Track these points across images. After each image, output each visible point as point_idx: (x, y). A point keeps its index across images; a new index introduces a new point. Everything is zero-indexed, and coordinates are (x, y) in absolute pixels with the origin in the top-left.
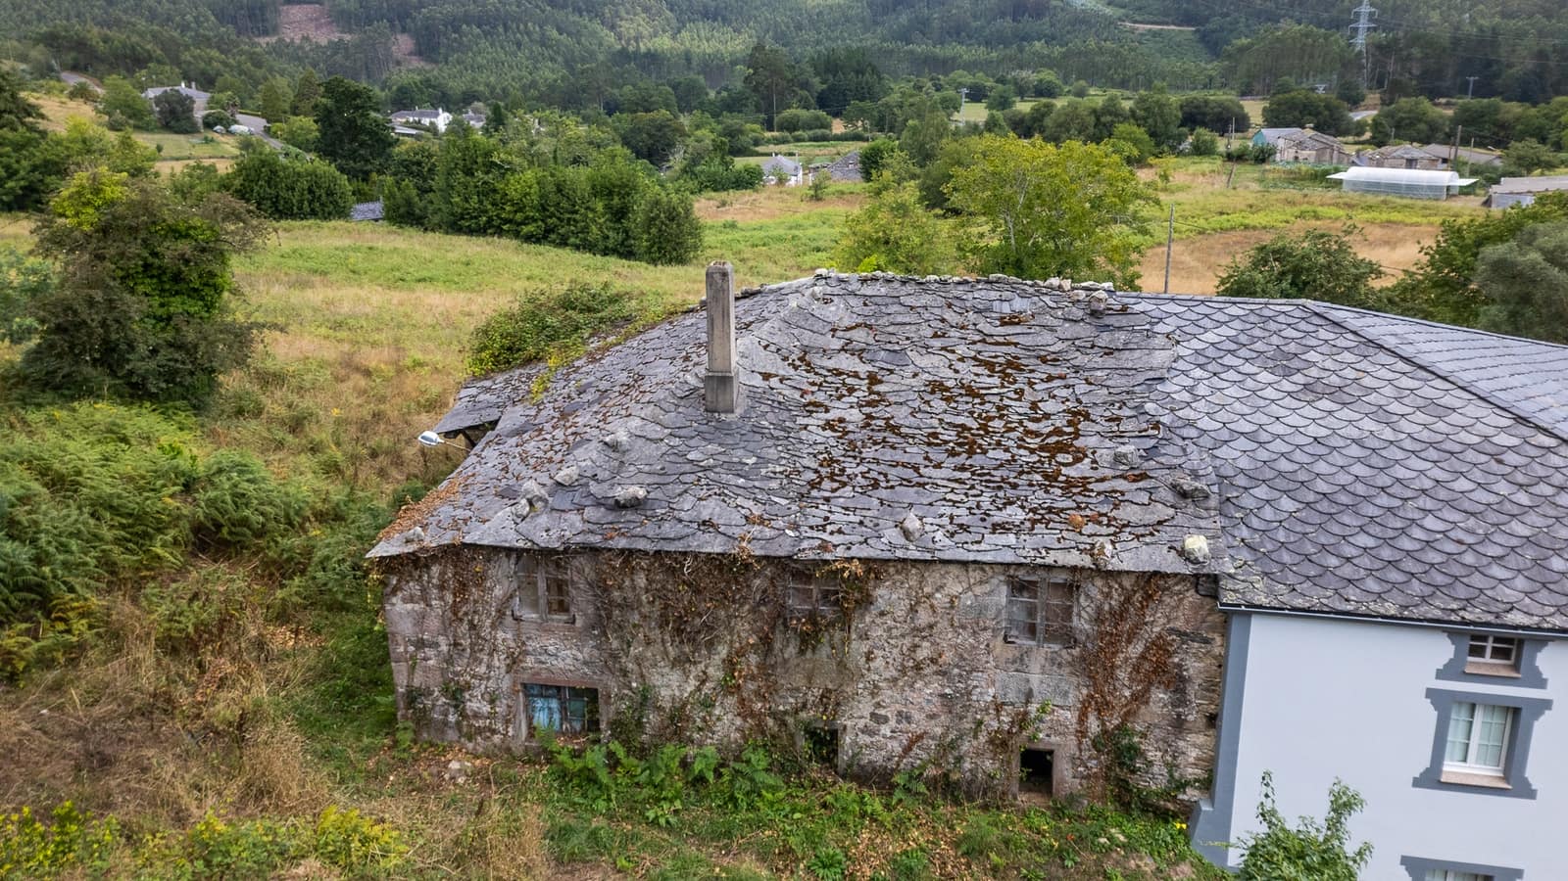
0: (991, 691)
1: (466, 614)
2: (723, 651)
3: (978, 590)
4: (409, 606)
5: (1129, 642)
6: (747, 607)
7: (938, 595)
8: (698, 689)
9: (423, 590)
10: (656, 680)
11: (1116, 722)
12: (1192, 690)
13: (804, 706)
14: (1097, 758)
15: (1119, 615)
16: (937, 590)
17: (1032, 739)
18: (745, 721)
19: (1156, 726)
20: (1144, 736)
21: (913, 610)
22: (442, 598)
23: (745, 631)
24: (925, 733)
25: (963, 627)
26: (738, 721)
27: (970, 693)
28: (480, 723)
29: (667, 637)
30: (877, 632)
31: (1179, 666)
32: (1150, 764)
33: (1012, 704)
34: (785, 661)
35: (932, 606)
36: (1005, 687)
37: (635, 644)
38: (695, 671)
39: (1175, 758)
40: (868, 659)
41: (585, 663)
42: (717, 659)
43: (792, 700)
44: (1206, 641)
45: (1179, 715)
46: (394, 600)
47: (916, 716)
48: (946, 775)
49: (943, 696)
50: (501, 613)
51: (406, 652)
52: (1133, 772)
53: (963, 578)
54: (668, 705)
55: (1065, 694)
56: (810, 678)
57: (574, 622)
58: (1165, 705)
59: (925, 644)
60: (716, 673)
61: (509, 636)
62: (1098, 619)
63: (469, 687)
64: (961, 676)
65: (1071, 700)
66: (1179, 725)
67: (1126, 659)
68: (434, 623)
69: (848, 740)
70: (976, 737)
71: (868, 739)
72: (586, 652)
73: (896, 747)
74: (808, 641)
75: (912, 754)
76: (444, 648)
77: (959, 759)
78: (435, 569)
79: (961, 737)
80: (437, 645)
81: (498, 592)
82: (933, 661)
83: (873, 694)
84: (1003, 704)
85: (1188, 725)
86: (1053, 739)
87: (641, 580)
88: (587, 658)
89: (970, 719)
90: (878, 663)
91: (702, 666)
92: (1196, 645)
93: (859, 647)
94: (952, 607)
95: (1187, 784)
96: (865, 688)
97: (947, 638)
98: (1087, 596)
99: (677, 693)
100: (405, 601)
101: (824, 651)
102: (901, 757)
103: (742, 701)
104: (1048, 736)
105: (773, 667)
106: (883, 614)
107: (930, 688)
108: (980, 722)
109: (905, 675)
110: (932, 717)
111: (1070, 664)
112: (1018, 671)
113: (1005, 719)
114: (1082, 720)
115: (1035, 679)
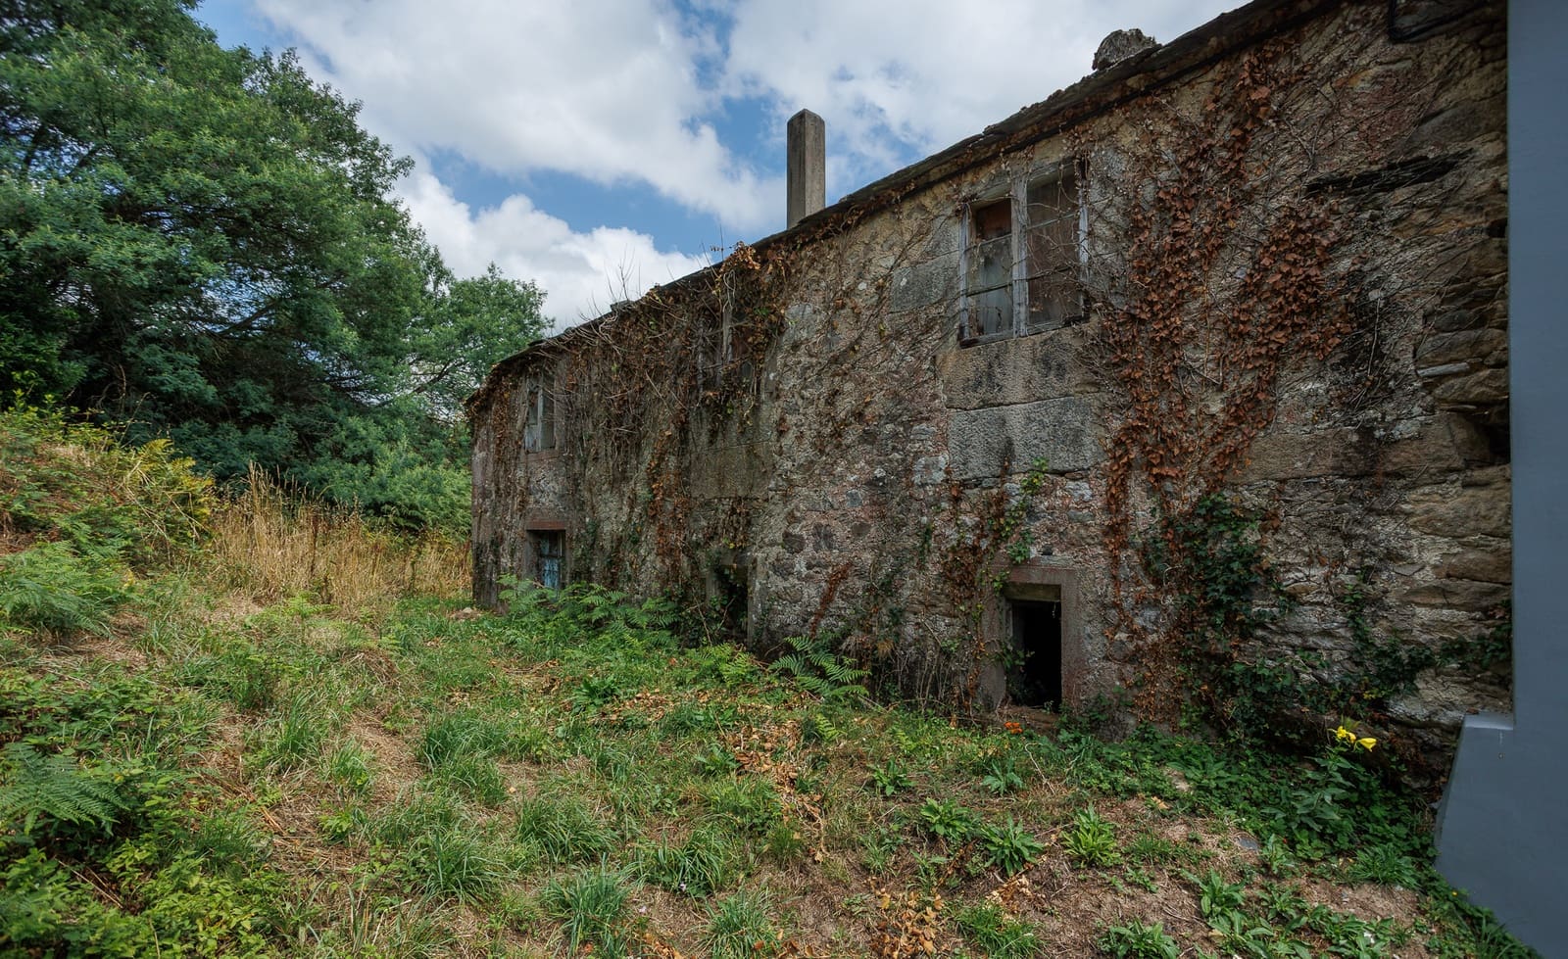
0: (943, 459)
2: (648, 457)
3: (915, 252)
4: (481, 454)
5: (1208, 261)
6: (667, 383)
7: (862, 287)
8: (629, 518)
9: (489, 434)
10: (601, 511)
11: (1195, 493)
13: (715, 530)
14: (1156, 603)
16: (860, 277)
17: (1017, 560)
18: (663, 562)
20: (1268, 520)
21: (831, 325)
22: (494, 440)
23: (665, 420)
24: (850, 564)
25: (898, 336)
26: (658, 564)
27: (909, 471)
29: (609, 448)
30: (790, 382)
33: (978, 483)
34: (699, 458)
35: (854, 310)
36: (965, 445)
37: (589, 464)
38: (628, 492)
39: (1367, 576)
40: (781, 433)
41: (560, 497)
42: (643, 470)
43: (704, 523)
45: (1366, 431)
46: (476, 449)
47: (841, 532)
49: (872, 483)
50: (520, 447)
51: (478, 504)
53: (893, 237)
54: (608, 546)
55: (1076, 439)
56: (721, 482)
57: (554, 446)
58: (1322, 413)
59: (848, 386)
60: (642, 491)
61: (522, 473)
62: (1133, 229)
63: (503, 539)
64: (895, 435)
65: (1089, 453)
67: (1207, 312)
68: (490, 469)
69: (758, 586)
70: (921, 567)
71: (780, 584)
72: (562, 483)
73: (811, 594)
75: (833, 608)
76: (494, 496)
77: (897, 616)
78: (494, 408)
79: (899, 569)
80: (491, 493)
81: (519, 422)
82: (859, 416)
83: (786, 497)
84: (964, 484)
85: (1397, 458)
86: (1059, 558)
88: (561, 491)
89: (911, 528)
90: (791, 438)
91: (632, 484)
92: (1401, 196)
93: (771, 413)
94: (881, 301)
95: (1421, 663)
96: (776, 488)
97: (876, 364)
98: (1104, 182)
99: (615, 527)
101: (734, 428)
102: (819, 616)
103: (662, 531)
104: (1048, 552)
105: (688, 470)
106: (795, 347)
107: (856, 470)
108: (927, 532)
109: (822, 452)
110: (860, 530)
111: (1083, 359)
112: (985, 404)
113: (969, 520)
114: (1115, 502)
115: (1016, 416)
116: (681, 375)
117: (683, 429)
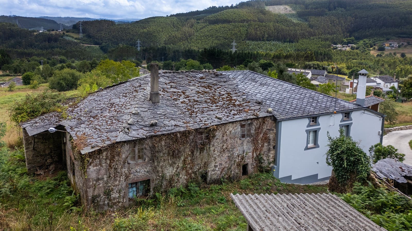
0: (237, 152)
1: (113, 166)
2: (182, 158)
3: (235, 128)
4: (95, 168)
5: (261, 134)
6: (189, 144)
7: (228, 132)
8: (176, 171)
9: (100, 161)
10: (166, 172)
11: (258, 153)
12: (271, 141)
13: (200, 168)
14: (255, 163)
15: (259, 128)
16: (228, 131)
17: (245, 162)
18: (187, 176)
19: (266, 152)
20: (263, 155)
21: (223, 136)
22: (106, 163)
23: (188, 151)
25: (232, 138)
26: (186, 177)
28: (115, 201)
29: (169, 158)
30: (216, 144)
31: (269, 137)
32: (264, 160)
33: (241, 154)
34: (197, 157)
35: (227, 135)
36: (240, 151)
37: (161, 162)
38: (176, 166)
39: (269, 157)
40: (214, 151)
41: (147, 172)
42: (181, 161)
43: (198, 167)
44: (273, 130)
45: (269, 148)
46: (90, 167)
47: (223, 163)
48: (229, 176)
49: (228, 156)
50: (124, 163)
51: (93, 184)
52: (262, 163)
53: (232, 126)
56: (202, 160)
57: (145, 161)
58: (267, 146)
59: (225, 144)
60: (181, 165)
61: (126, 169)
62: (256, 130)
63: (112, 190)
64: (232, 150)
65: (251, 150)
66: (269, 150)
67: (260, 138)
68: (103, 171)
69: (210, 174)
71: (213, 172)
72: (149, 168)
73: (219, 172)
74: (202, 150)
75: (222, 173)
76: (105, 179)
77: (231, 172)
78: (104, 154)
79: (231, 166)
80: (103, 178)
81: (124, 156)
82: (226, 148)
83: (215, 160)
84: (239, 155)
85: (271, 150)
86: (248, 160)
87: (163, 143)
88: (148, 170)
89: (233, 161)
90: (216, 152)
91: (177, 164)
92: (271, 131)
93: (212, 149)
94: (230, 134)
95: (271, 163)
96: (213, 159)
97: (229, 141)
98: (254, 125)
99: (171, 174)
100: (94, 167)
101: (205, 151)
102: (220, 175)
103: (187, 171)
104: (247, 160)
105: (194, 159)
106: (217, 139)
107: (226, 155)
108: (235, 161)
109: (221, 153)
110: (226, 162)
111: (251, 142)
112: (242, 146)
113: (240, 158)
114: (253, 154)
115: (245, 147)
116: (192, 143)
117: (192, 152)
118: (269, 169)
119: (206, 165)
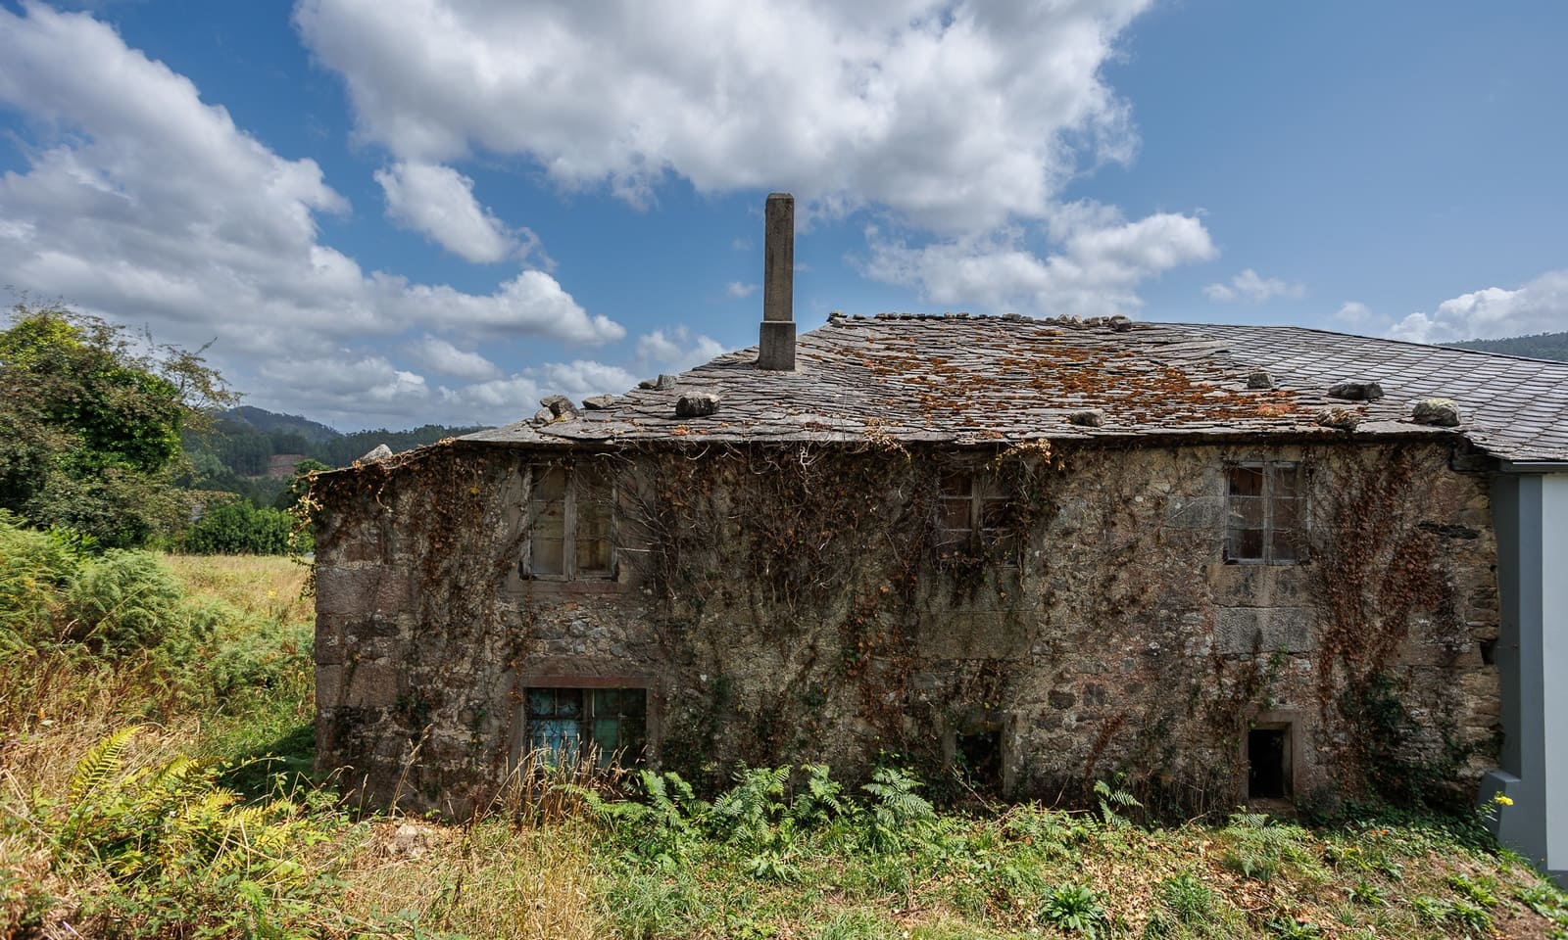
0: (1209, 639)
1: (447, 572)
2: (840, 610)
3: (1190, 486)
4: (357, 565)
5: (1377, 545)
6: (878, 536)
7: (1139, 499)
8: (802, 677)
9: (384, 536)
10: (737, 666)
11: (1367, 669)
12: (1463, 607)
13: (957, 688)
14: (1345, 729)
15: (1361, 507)
16: (1138, 491)
17: (1265, 707)
18: (870, 723)
19: (1422, 668)
20: (1404, 685)
21: (1108, 523)
22: (411, 548)
23: (873, 574)
24: (1124, 715)
25: (1170, 544)
26: (860, 726)
27: (1182, 645)
28: (454, 765)
29: (759, 594)
30: (1059, 562)
31: (1442, 574)
32: (1417, 726)
33: (1237, 657)
34: (933, 619)
35: (1131, 515)
36: (1227, 631)
37: (708, 608)
38: (798, 647)
39: (1449, 713)
40: (1048, 606)
41: (629, 646)
42: (832, 625)
43: (938, 683)
44: (1472, 535)
45: (1449, 646)
46: (333, 555)
47: (1112, 690)
48: (1155, 779)
49: (1147, 653)
50: (503, 568)
51: (343, 644)
52: (1396, 742)
53: (1170, 470)
54: (753, 708)
55: (1302, 634)
56: (966, 646)
57: (615, 578)
58: (1429, 636)
59: (1123, 575)
60: (829, 648)
61: (513, 607)
62: (1337, 517)
63: (439, 700)
64: (1170, 619)
65: (1309, 643)
66: (1449, 663)
67: (1375, 572)
68: (394, 591)
69: (1019, 741)
70: (1191, 714)
71: (1045, 735)
72: (635, 627)
73: (1081, 741)
74: (967, 580)
75: (1107, 751)
76: (406, 634)
77: (1170, 752)
78: (406, 499)
79: (1170, 717)
80: (394, 629)
81: (501, 531)
82: (1133, 601)
83: (1054, 661)
84: (1226, 657)
85: (1461, 661)
86: (1290, 705)
87: (723, 500)
88: (633, 639)
89: (1182, 686)
90: (1061, 611)
91: (809, 638)
92: (1459, 541)
93: (1035, 586)
94: (1158, 515)
95: (1468, 750)
96: (1043, 653)
97: (1153, 563)
98: (1322, 484)
99: (769, 687)
100: (351, 556)
101: (988, 596)
102: (1093, 758)
103: (867, 693)
104: (1283, 702)
105: (914, 630)
106: (1067, 533)
107: (1129, 644)
108: (1195, 691)
109: (1097, 625)
110: (1132, 689)
111: (1306, 587)
112: (1241, 604)
113: (1229, 681)
114: (1325, 670)
115: (1264, 615)
116: (904, 530)
117: (905, 587)
118: (1454, 792)
119: (997, 677)
